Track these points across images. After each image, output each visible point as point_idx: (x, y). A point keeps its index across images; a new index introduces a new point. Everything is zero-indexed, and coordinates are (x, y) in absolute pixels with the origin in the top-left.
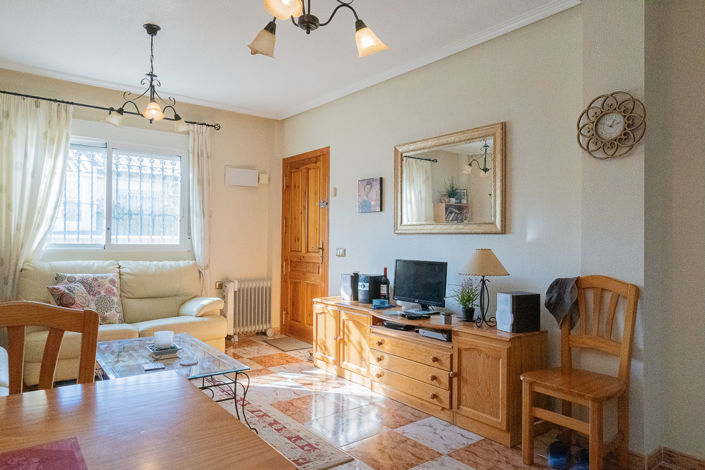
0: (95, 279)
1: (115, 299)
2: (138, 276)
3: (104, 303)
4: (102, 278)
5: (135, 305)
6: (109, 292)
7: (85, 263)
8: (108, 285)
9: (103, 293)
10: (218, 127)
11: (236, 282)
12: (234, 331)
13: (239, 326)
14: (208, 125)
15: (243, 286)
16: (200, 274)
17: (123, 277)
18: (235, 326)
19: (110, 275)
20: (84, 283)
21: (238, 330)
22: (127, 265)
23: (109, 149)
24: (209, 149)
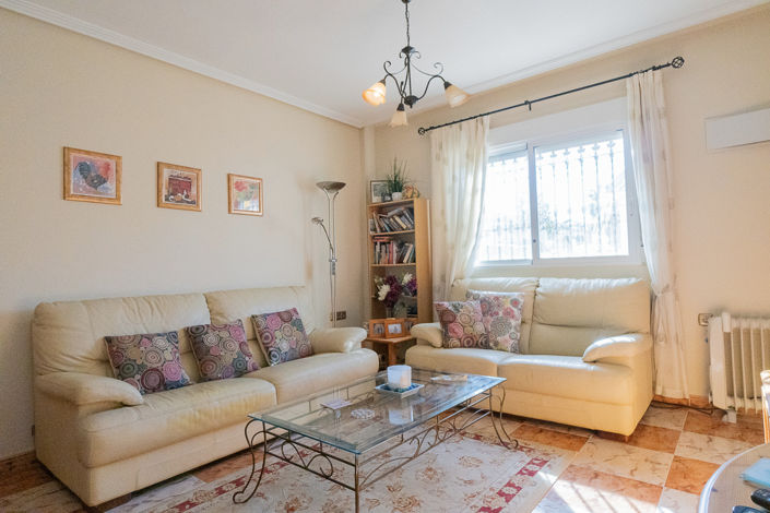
0: (497, 298)
1: (513, 322)
2: (551, 297)
3: (502, 325)
4: (504, 297)
6: (509, 313)
8: (508, 305)
9: (501, 314)
10: (678, 62)
11: (726, 317)
12: (730, 402)
13: (741, 396)
14: (660, 67)
15: (744, 324)
16: (653, 299)
17: (539, 297)
18: (731, 394)
19: (515, 295)
20: (483, 301)
21: (738, 403)
22: (548, 284)
23: (530, 150)
24: (661, 103)
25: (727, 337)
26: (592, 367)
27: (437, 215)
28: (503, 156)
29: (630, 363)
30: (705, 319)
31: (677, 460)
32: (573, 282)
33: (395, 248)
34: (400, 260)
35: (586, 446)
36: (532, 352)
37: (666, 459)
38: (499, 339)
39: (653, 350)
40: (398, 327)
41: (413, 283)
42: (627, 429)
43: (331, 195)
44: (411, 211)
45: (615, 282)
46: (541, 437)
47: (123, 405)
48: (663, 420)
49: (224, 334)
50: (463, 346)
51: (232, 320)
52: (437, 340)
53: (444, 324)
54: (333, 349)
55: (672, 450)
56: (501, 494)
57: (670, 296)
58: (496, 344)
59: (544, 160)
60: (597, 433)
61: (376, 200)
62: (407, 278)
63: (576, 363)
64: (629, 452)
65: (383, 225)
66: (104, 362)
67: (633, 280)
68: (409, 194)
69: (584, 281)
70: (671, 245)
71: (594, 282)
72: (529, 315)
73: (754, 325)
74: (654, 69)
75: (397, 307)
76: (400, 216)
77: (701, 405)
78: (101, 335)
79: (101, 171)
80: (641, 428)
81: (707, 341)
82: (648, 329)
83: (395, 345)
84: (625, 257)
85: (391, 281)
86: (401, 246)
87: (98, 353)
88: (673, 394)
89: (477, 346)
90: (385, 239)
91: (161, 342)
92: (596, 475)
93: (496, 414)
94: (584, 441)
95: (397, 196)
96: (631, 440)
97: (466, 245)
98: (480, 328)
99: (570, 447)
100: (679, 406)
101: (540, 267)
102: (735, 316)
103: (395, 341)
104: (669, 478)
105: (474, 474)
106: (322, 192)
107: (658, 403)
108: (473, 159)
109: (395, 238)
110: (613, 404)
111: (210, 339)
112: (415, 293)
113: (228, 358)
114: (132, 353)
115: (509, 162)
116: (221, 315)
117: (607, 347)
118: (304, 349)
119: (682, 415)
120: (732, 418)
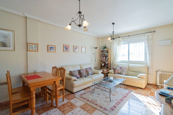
0: (122, 67)
1: (125, 71)
3: (123, 71)
4: (124, 67)
5: (130, 72)
6: (124, 69)
7: (123, 64)
9: (123, 69)
10: (154, 32)
11: (160, 72)
12: (160, 84)
13: (162, 84)
14: (151, 32)
15: (163, 73)
16: (148, 68)
17: (129, 67)
18: (160, 83)
19: (126, 66)
20: (120, 67)
21: (161, 85)
22: (131, 65)
23: (129, 43)
24: (151, 38)
25: (160, 75)
26: (139, 78)
27: (112, 53)
28: (124, 44)
29: (145, 78)
30: (157, 72)
31: (151, 92)
32: (135, 65)
33: (105, 57)
34: (106, 60)
35: (137, 90)
36: (128, 75)
37: (149, 92)
38: (123, 73)
39: (148, 76)
40: (106, 70)
41: (108, 63)
42: (144, 87)
43: (95, 49)
44: (108, 52)
45: (142, 65)
46: (130, 88)
47: (75, 80)
48: (149, 86)
49: (83, 71)
50: (117, 74)
51: (83, 69)
52: (113, 73)
53: (114, 70)
54: (97, 73)
55: (150, 91)
56: (126, 95)
57: (151, 68)
58: (122, 74)
59: (131, 45)
60: (139, 88)
61: (102, 50)
62: (107, 63)
63: (136, 78)
64: (144, 91)
65: (103, 54)
66: (70, 74)
67: (145, 65)
68: (108, 49)
69: (137, 65)
70: (152, 60)
71: (139, 65)
72: (128, 70)
73: (166, 73)
74: (150, 32)
75: (105, 67)
76: (106, 52)
77: (155, 85)
78: (69, 71)
79: (67, 48)
80: (145, 87)
81: (157, 75)
82: (147, 73)
83: (106, 73)
84: (144, 61)
85: (104, 63)
86: (106, 57)
87: (69, 73)
88: (151, 83)
89: (119, 74)
90: (103, 56)
91: (76, 72)
92: (139, 93)
93: (124, 85)
94: (137, 89)
95: (105, 49)
96: (144, 89)
97: (117, 58)
98: (120, 71)
99: (135, 89)
100: (152, 85)
101: (129, 62)
102: (161, 72)
103: (106, 72)
104: (150, 94)
105: (122, 92)
106: (94, 49)
107: (148, 84)
108: (119, 44)
109: (105, 56)
110: (142, 84)
111: (82, 72)
112: (108, 65)
113: (84, 74)
114: (74, 73)
115: (125, 45)
116: (82, 68)
117: (141, 75)
118: (93, 73)
119: (152, 86)
120: (160, 87)
